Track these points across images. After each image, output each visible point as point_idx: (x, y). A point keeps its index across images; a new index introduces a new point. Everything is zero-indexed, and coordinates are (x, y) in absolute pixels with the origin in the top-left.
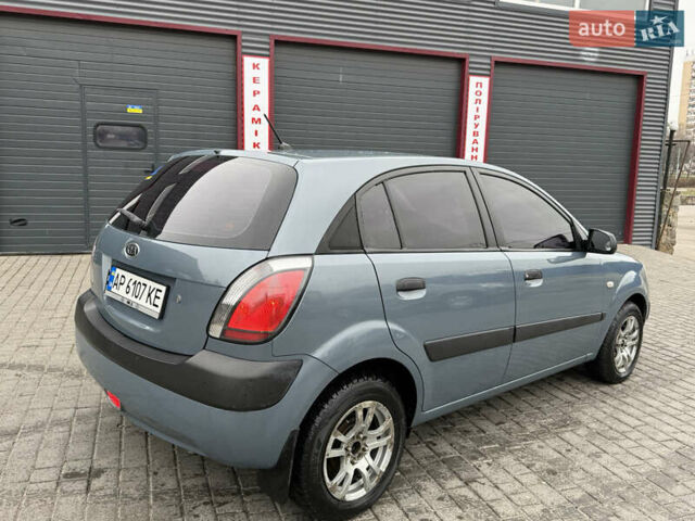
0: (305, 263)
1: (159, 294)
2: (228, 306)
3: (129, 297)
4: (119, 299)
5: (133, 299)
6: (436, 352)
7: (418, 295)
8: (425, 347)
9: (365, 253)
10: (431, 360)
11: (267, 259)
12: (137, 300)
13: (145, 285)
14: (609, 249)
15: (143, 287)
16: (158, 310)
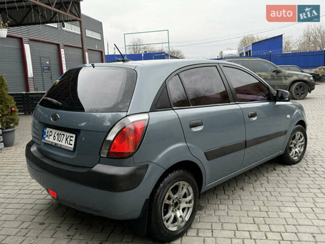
0: (145, 116)
1: (72, 139)
2: (109, 141)
3: (56, 141)
4: (50, 143)
5: (58, 142)
6: (210, 156)
7: (200, 128)
8: (205, 153)
9: (173, 110)
10: (208, 159)
11: (127, 116)
12: (60, 143)
13: (64, 135)
14: (287, 99)
15: (62, 136)
16: (72, 147)
